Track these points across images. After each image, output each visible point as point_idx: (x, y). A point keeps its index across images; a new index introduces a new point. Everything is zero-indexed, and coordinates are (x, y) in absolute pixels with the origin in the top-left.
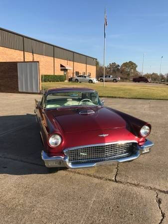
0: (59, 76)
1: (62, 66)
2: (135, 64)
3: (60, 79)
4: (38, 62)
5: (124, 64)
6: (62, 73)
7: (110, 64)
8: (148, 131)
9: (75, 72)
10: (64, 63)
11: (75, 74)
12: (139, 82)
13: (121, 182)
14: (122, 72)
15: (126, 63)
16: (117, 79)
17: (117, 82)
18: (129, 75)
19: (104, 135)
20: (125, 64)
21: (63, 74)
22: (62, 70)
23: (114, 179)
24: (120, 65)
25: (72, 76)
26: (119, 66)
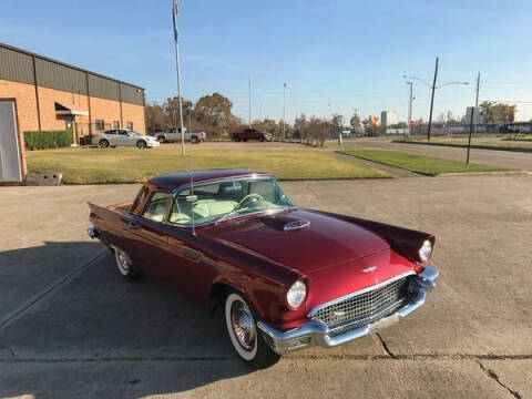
0: (55, 132)
1: (58, 107)
2: (227, 100)
3: (60, 140)
4: (14, 100)
5: (202, 99)
6: (61, 126)
7: (169, 99)
8: (429, 249)
9: (93, 121)
10: (65, 99)
11: (94, 127)
12: (245, 141)
13: (405, 357)
14: (200, 117)
15: (207, 97)
16: (199, 135)
17: (198, 142)
18: (215, 124)
19: (371, 269)
20: (205, 101)
21: (64, 129)
22: (59, 117)
23: (386, 353)
24: (193, 103)
25: (86, 132)
26: (190, 104)
